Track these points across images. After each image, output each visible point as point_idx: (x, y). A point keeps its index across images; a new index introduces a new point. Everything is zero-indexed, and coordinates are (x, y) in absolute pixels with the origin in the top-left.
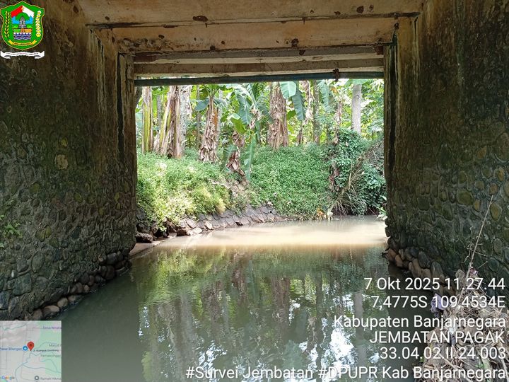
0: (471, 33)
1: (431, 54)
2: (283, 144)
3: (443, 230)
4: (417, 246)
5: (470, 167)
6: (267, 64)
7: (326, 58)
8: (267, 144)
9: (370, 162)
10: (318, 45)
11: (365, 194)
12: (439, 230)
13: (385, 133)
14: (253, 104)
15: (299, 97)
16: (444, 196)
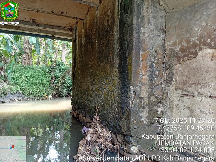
0: (100, 31)
1: (88, 36)
2: (29, 64)
3: (90, 102)
4: (82, 108)
5: (99, 79)
6: (21, 27)
7: (48, 29)
8: (21, 63)
9: (69, 75)
10: (45, 23)
11: (66, 88)
12: (89, 102)
13: (72, 64)
14: (14, 44)
15: (38, 44)
16: (91, 89)
